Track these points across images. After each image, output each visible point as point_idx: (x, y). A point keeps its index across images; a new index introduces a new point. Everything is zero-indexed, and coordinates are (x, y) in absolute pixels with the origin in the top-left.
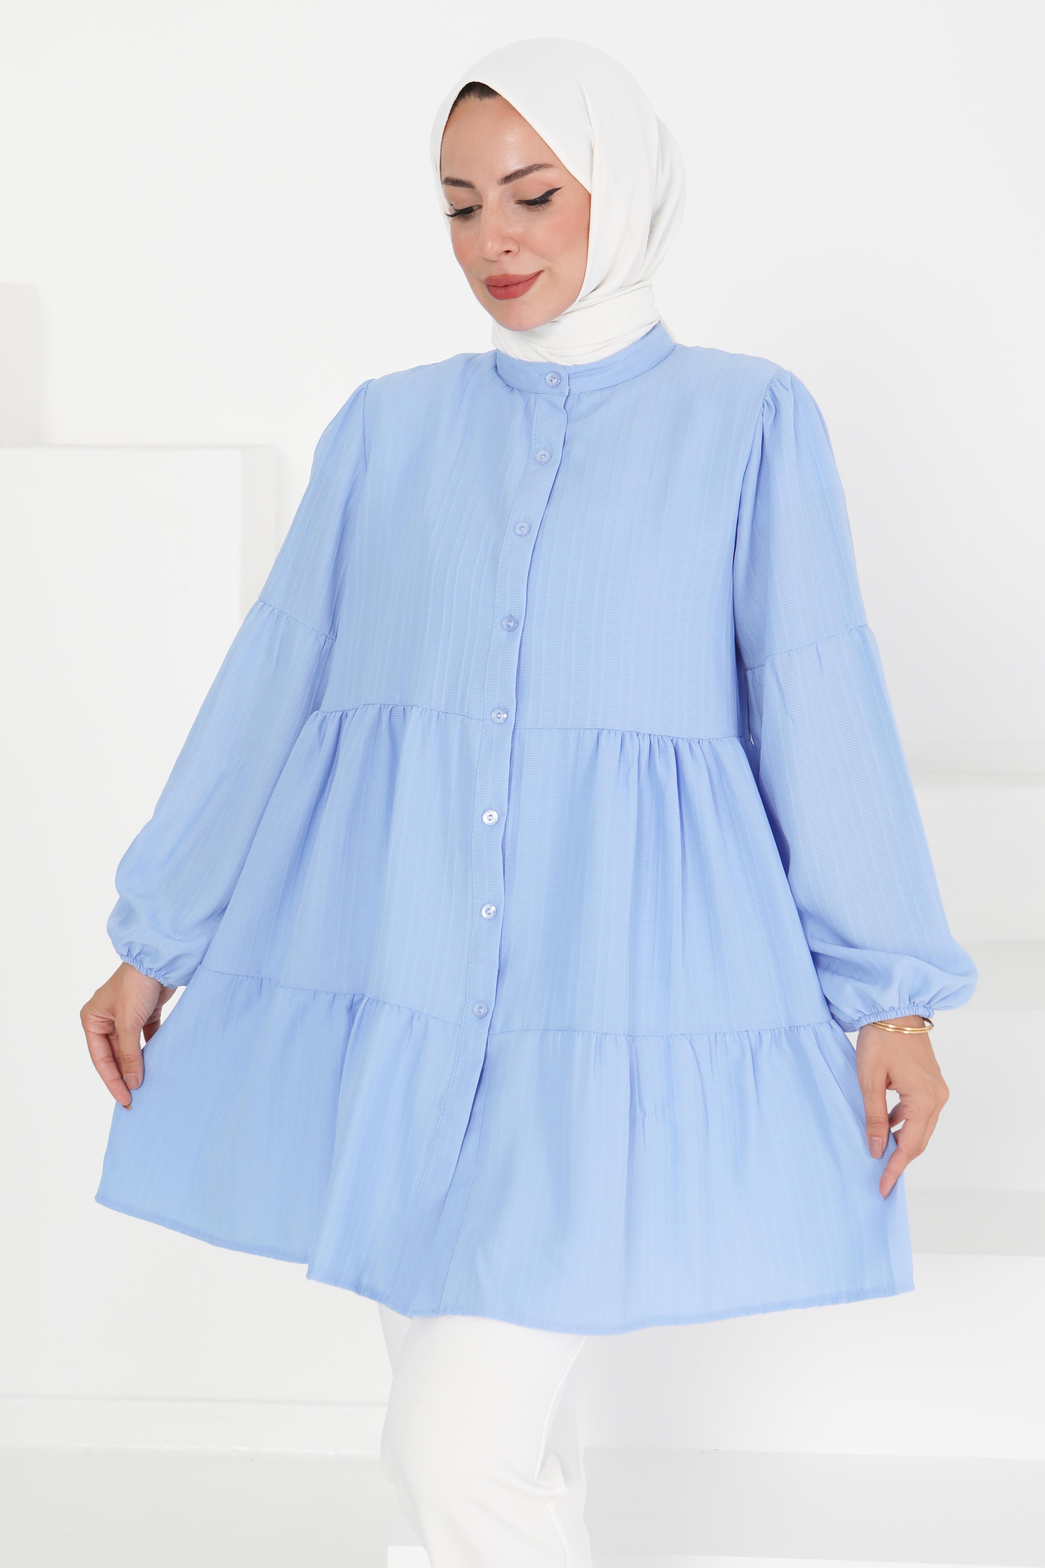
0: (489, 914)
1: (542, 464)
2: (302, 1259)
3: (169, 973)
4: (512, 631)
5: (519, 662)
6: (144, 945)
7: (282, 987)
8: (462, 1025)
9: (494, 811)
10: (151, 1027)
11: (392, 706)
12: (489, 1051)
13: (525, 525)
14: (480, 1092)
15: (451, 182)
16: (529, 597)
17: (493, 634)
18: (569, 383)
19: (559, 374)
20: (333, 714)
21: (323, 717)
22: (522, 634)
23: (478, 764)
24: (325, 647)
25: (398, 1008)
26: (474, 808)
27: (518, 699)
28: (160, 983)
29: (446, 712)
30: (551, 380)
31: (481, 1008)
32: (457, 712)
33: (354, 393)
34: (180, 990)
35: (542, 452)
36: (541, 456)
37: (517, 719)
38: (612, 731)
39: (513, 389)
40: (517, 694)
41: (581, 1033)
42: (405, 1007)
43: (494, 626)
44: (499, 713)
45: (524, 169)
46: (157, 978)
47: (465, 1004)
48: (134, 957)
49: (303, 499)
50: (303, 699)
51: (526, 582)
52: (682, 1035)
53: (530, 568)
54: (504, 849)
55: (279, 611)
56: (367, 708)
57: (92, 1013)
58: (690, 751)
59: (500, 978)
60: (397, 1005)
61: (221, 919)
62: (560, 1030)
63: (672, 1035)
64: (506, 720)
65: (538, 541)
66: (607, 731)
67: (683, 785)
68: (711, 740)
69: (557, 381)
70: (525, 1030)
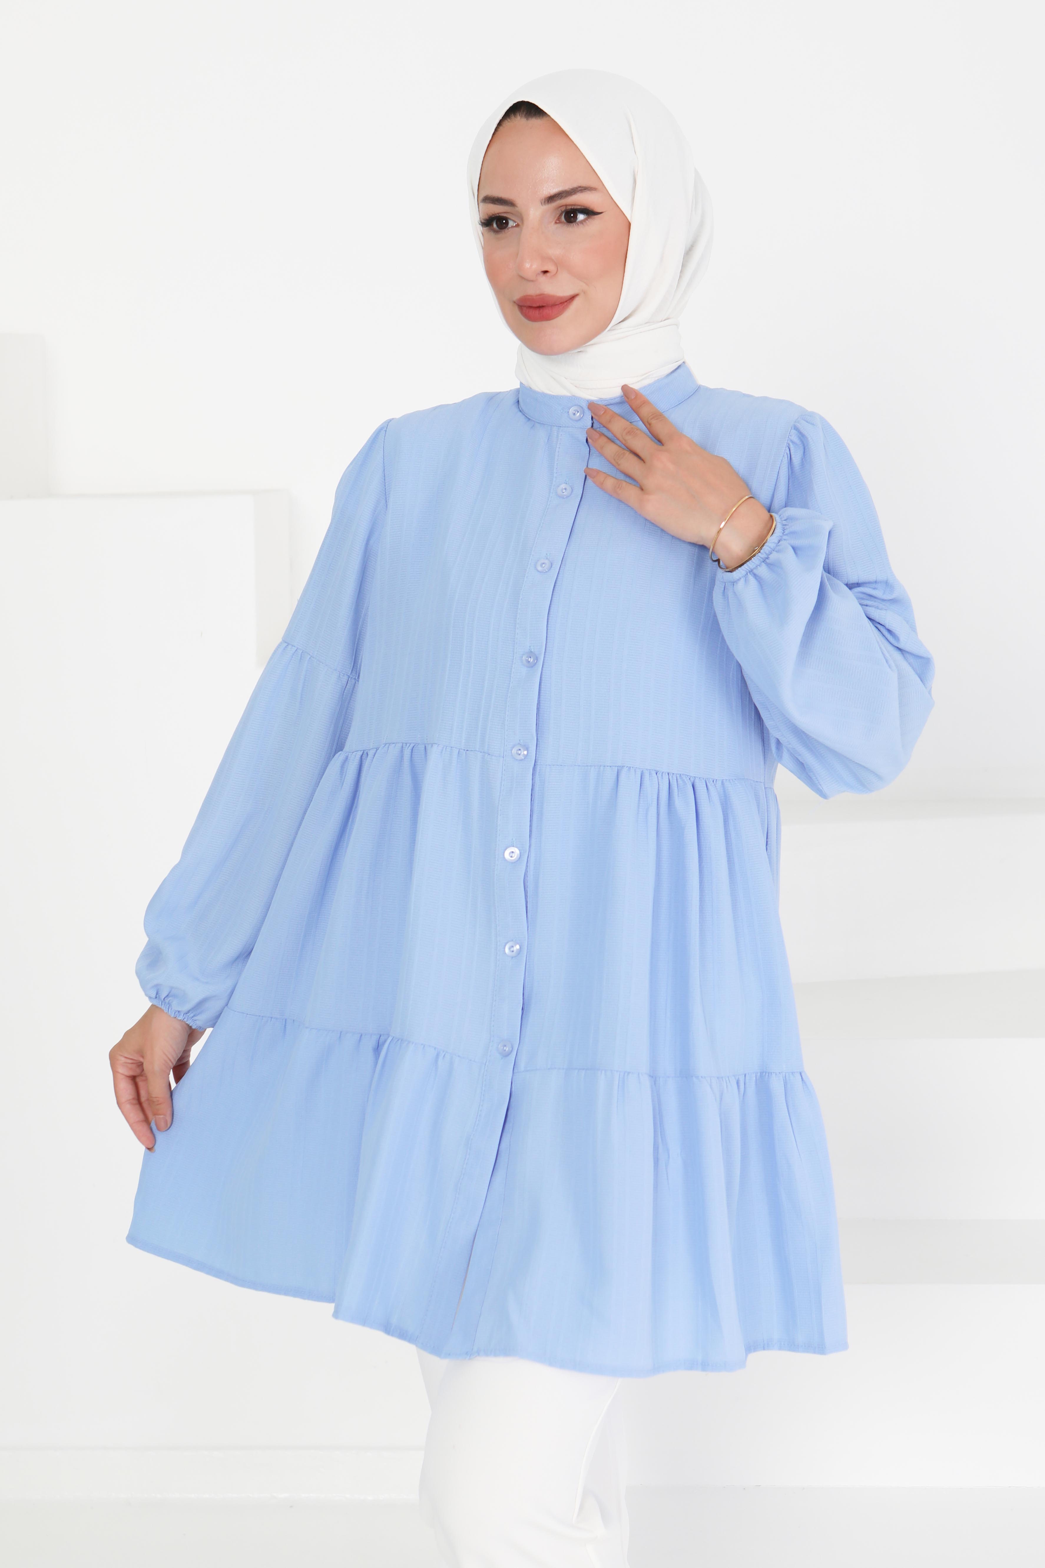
0: (513, 951)
1: (564, 498)
2: (329, 1298)
3: (198, 1014)
4: (532, 667)
5: (539, 698)
6: (172, 988)
7: (307, 1028)
8: (487, 1064)
9: (517, 847)
10: (180, 1069)
11: (413, 745)
12: (513, 1090)
13: (546, 561)
14: (505, 1131)
15: (486, 200)
16: (549, 633)
17: (513, 670)
19: (581, 407)
20: (354, 754)
21: (345, 757)
22: (542, 669)
23: (499, 801)
24: (347, 687)
25: (423, 1046)
26: (496, 845)
27: (539, 735)
28: (188, 1025)
29: (466, 749)
30: (574, 414)
31: (505, 1046)
32: (477, 750)
33: (374, 432)
34: (209, 1031)
35: (563, 486)
36: (562, 489)
37: (537, 756)
38: (632, 768)
39: (534, 424)
40: (537, 730)
41: (603, 1072)
42: (430, 1046)
43: (514, 662)
44: (520, 750)
45: (565, 190)
46: (185, 1020)
47: (490, 1042)
48: (163, 999)
50: (327, 740)
51: (546, 618)
52: (702, 1077)
53: (550, 604)
54: (526, 886)
55: (301, 651)
56: (388, 748)
57: (121, 1054)
58: (706, 791)
59: (524, 1016)
60: (422, 1044)
61: (247, 961)
62: (583, 1069)
63: (692, 1077)
64: (526, 756)
65: (559, 577)
66: (627, 768)
67: (701, 824)
68: (724, 781)
69: (580, 415)
70: (549, 1069)
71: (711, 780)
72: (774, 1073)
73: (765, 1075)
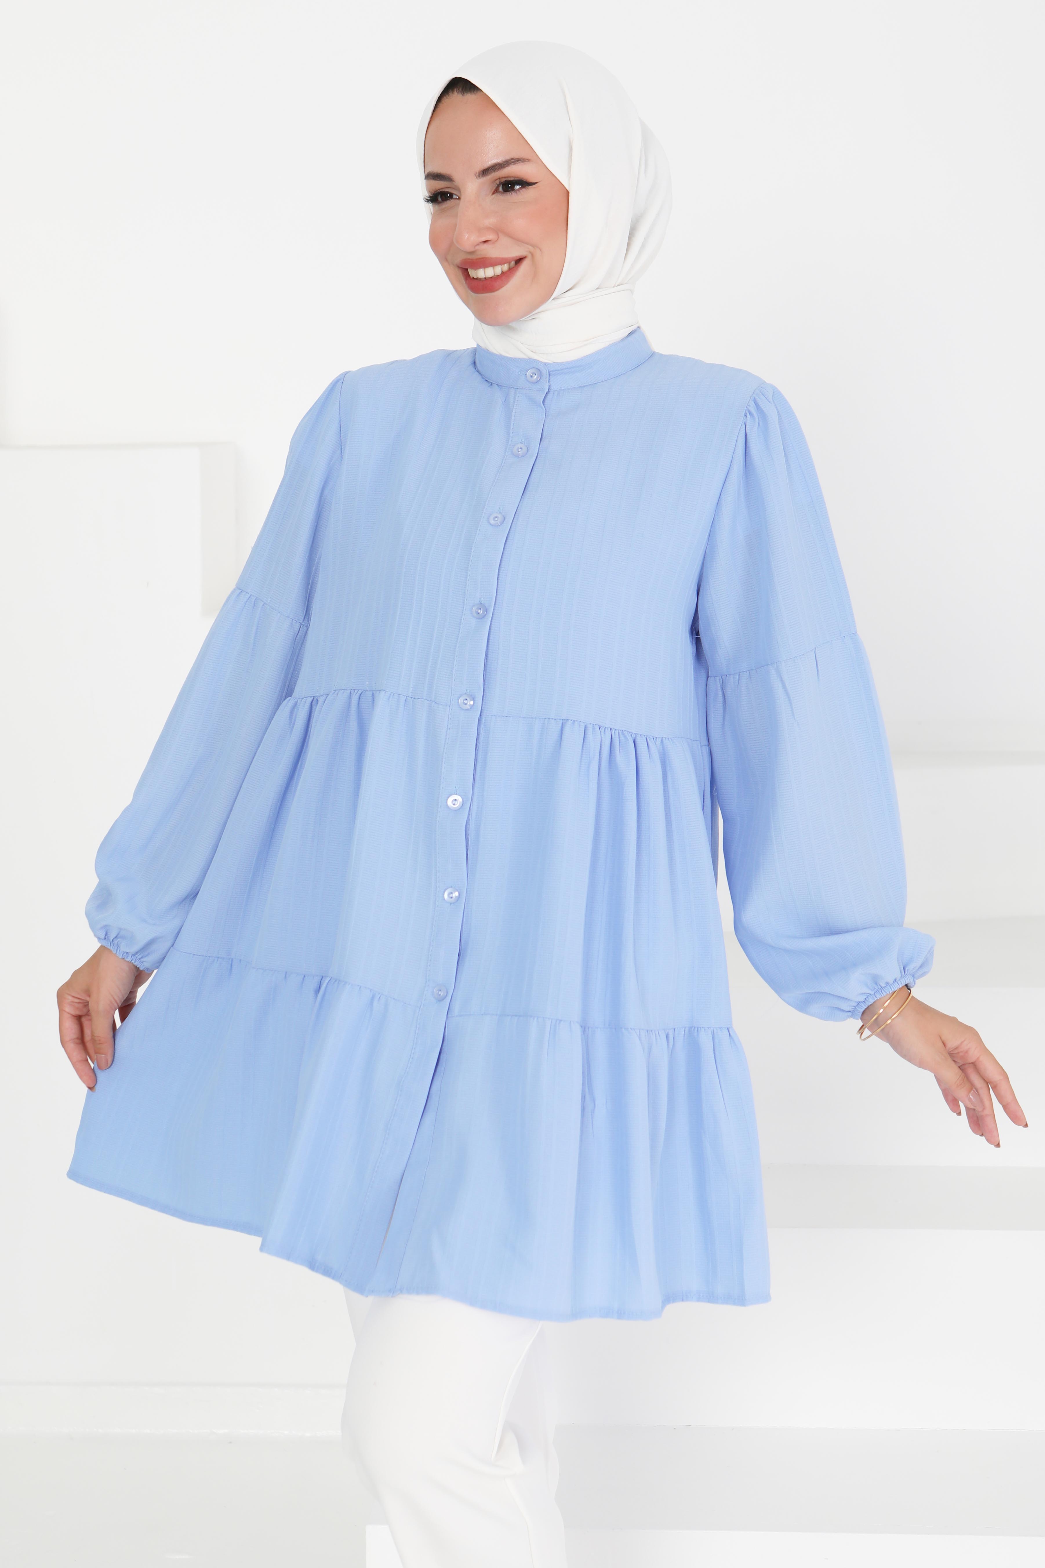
0: (452, 898)
1: (519, 457)
2: (256, 1231)
3: (146, 956)
4: (482, 618)
5: (487, 649)
6: (120, 929)
7: (252, 968)
8: (421, 1007)
9: (460, 795)
10: (126, 1009)
11: (361, 691)
12: (446, 1034)
13: (499, 516)
14: (436, 1074)
15: (432, 176)
16: (499, 586)
17: (462, 620)
18: (549, 379)
19: (539, 370)
20: (304, 700)
21: (295, 703)
22: (491, 621)
23: (444, 749)
24: (299, 634)
25: (359, 987)
26: (439, 792)
27: (485, 686)
28: (136, 967)
29: (414, 697)
30: (532, 376)
31: (440, 990)
32: (425, 698)
33: (331, 383)
35: (520, 445)
36: (518, 449)
37: (483, 706)
38: (576, 721)
39: (492, 384)
40: (484, 681)
41: (536, 1019)
42: (366, 988)
43: (464, 614)
44: (466, 699)
45: (501, 162)
46: (133, 961)
47: (425, 987)
48: (111, 940)
49: (279, 488)
50: (277, 686)
51: (497, 571)
52: (631, 1029)
53: (502, 557)
54: (467, 834)
55: (255, 598)
56: (338, 694)
57: (69, 993)
58: (647, 748)
59: (460, 962)
60: (358, 986)
61: (194, 902)
62: (516, 1016)
63: (622, 1028)
64: (472, 706)
65: (511, 532)
66: (572, 722)
67: (641, 780)
68: (664, 739)
69: (537, 378)
70: (482, 1015)
71: (651, 737)
72: (703, 1027)
73: (694, 1030)
